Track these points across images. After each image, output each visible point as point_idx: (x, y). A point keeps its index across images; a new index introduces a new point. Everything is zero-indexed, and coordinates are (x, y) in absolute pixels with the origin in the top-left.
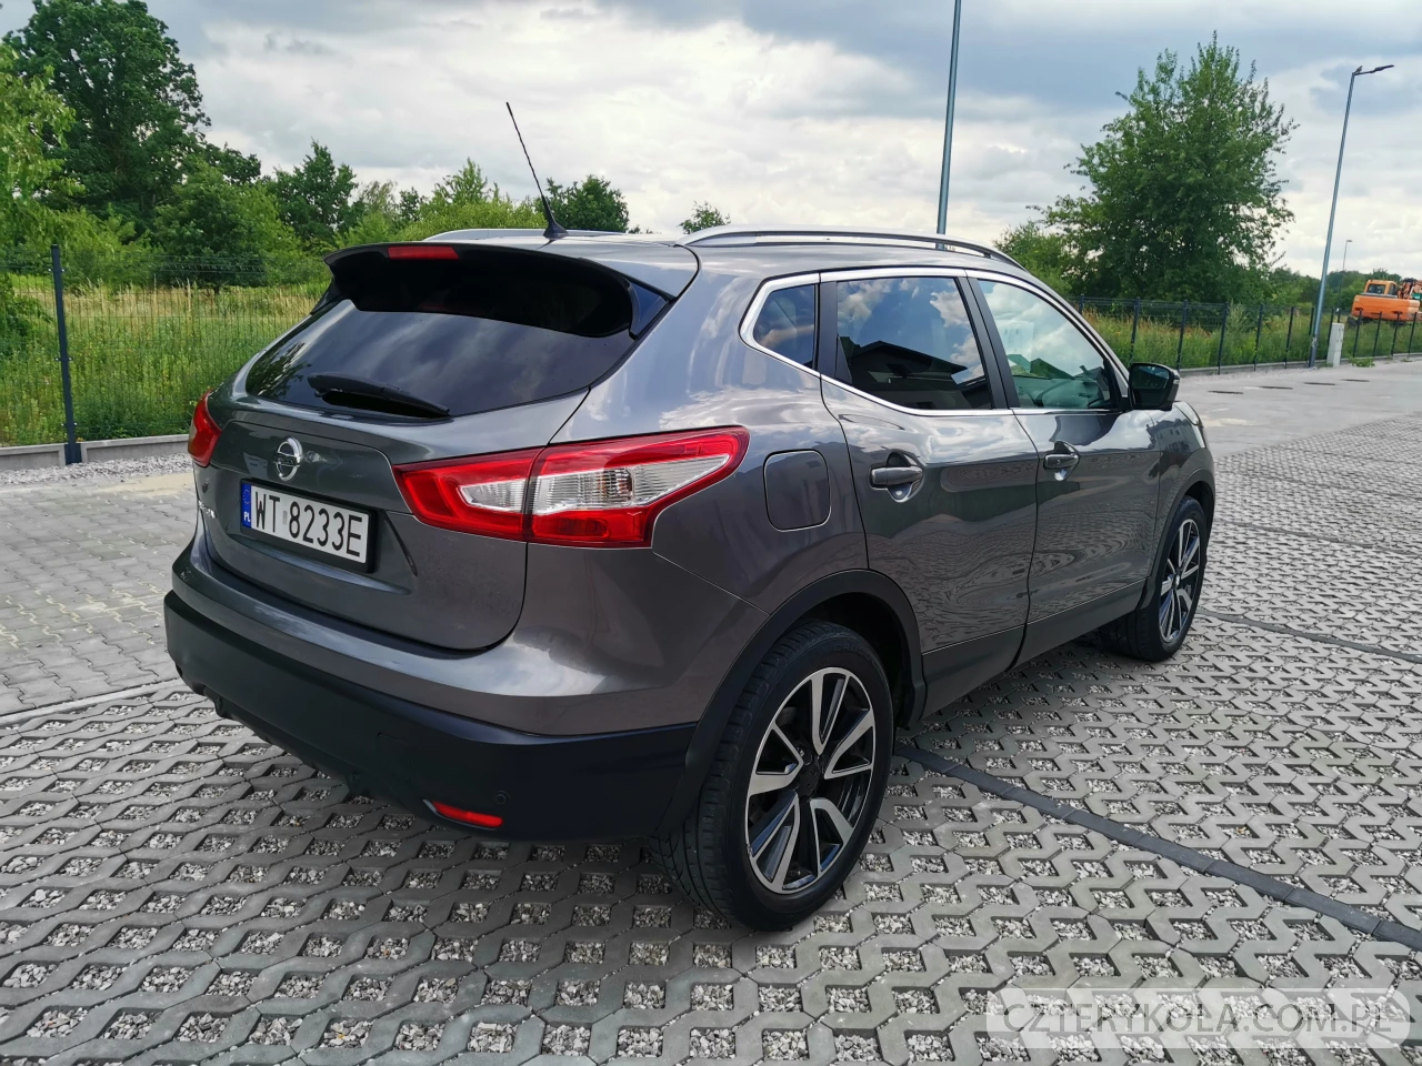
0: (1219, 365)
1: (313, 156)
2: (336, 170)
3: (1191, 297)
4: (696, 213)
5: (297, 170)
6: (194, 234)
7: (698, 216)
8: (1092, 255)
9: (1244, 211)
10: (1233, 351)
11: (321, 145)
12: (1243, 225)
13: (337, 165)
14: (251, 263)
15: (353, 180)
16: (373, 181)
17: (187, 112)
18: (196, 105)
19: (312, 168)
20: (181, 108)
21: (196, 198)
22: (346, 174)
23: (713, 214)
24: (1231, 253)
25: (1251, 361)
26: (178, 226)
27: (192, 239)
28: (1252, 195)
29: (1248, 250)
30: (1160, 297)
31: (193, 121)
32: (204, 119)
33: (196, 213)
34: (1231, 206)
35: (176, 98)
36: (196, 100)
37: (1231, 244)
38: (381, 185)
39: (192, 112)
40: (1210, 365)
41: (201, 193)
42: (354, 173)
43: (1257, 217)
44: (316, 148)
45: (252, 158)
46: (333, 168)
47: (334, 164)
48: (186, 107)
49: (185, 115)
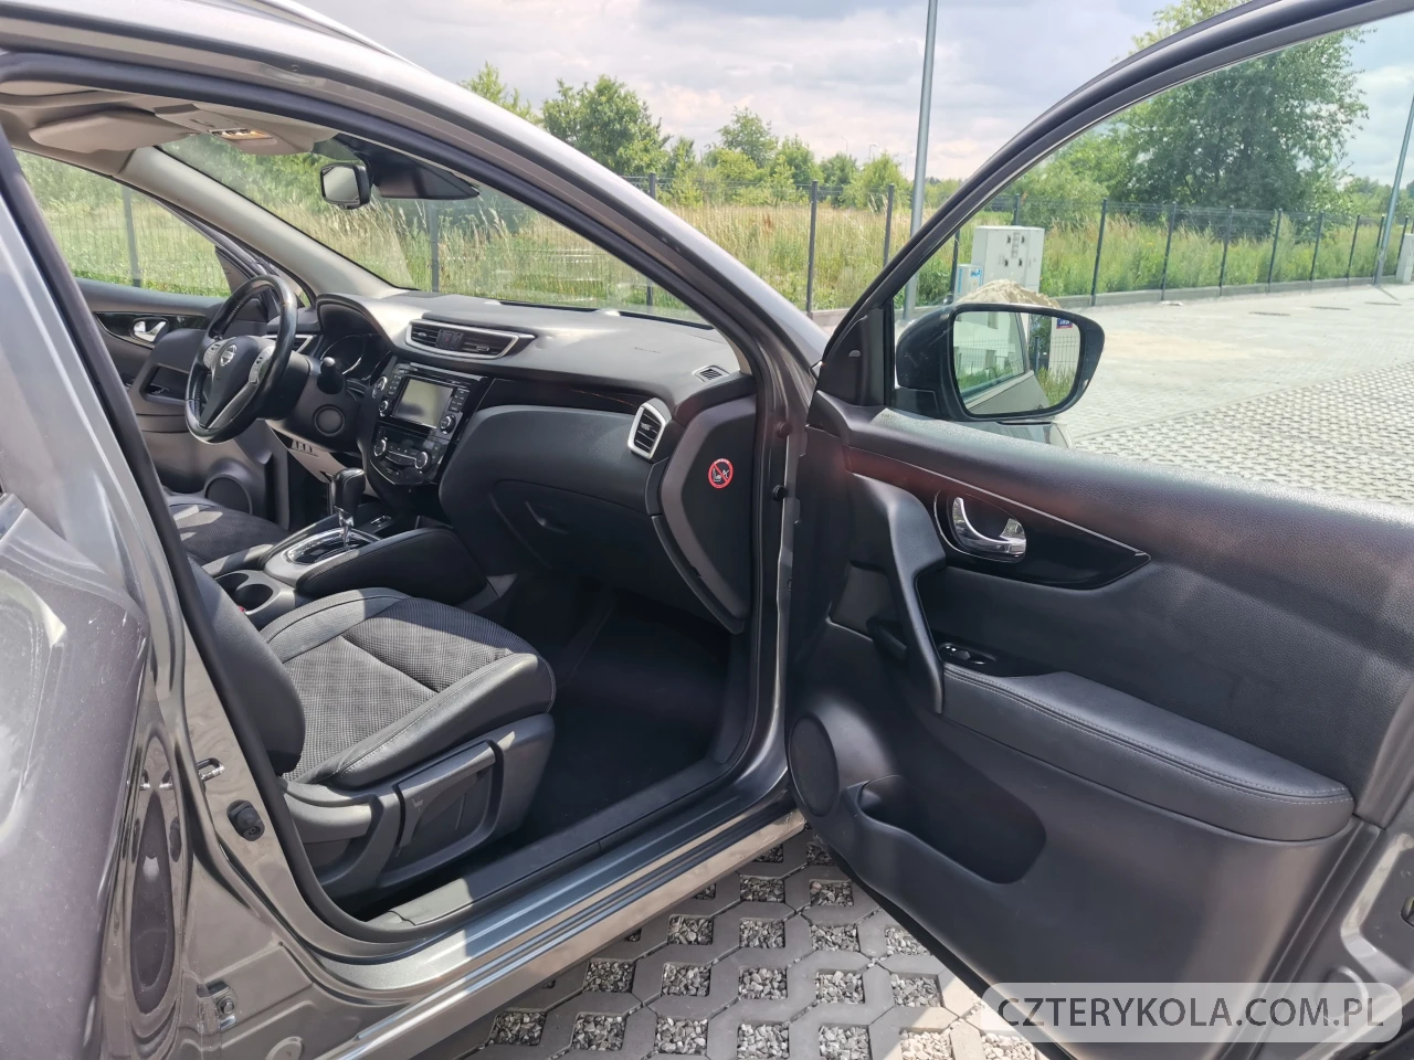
0: (1269, 282)
3: (1247, 205)
4: (735, 118)
7: (738, 121)
8: (1142, 158)
9: (1311, 108)
10: (1284, 265)
12: (1309, 123)
23: (752, 120)
24: (1295, 157)
25: (1307, 278)
28: (1321, 91)
29: (1312, 152)
30: (1213, 205)
34: (1296, 103)
37: (1294, 145)
40: (1258, 281)
43: (1323, 113)
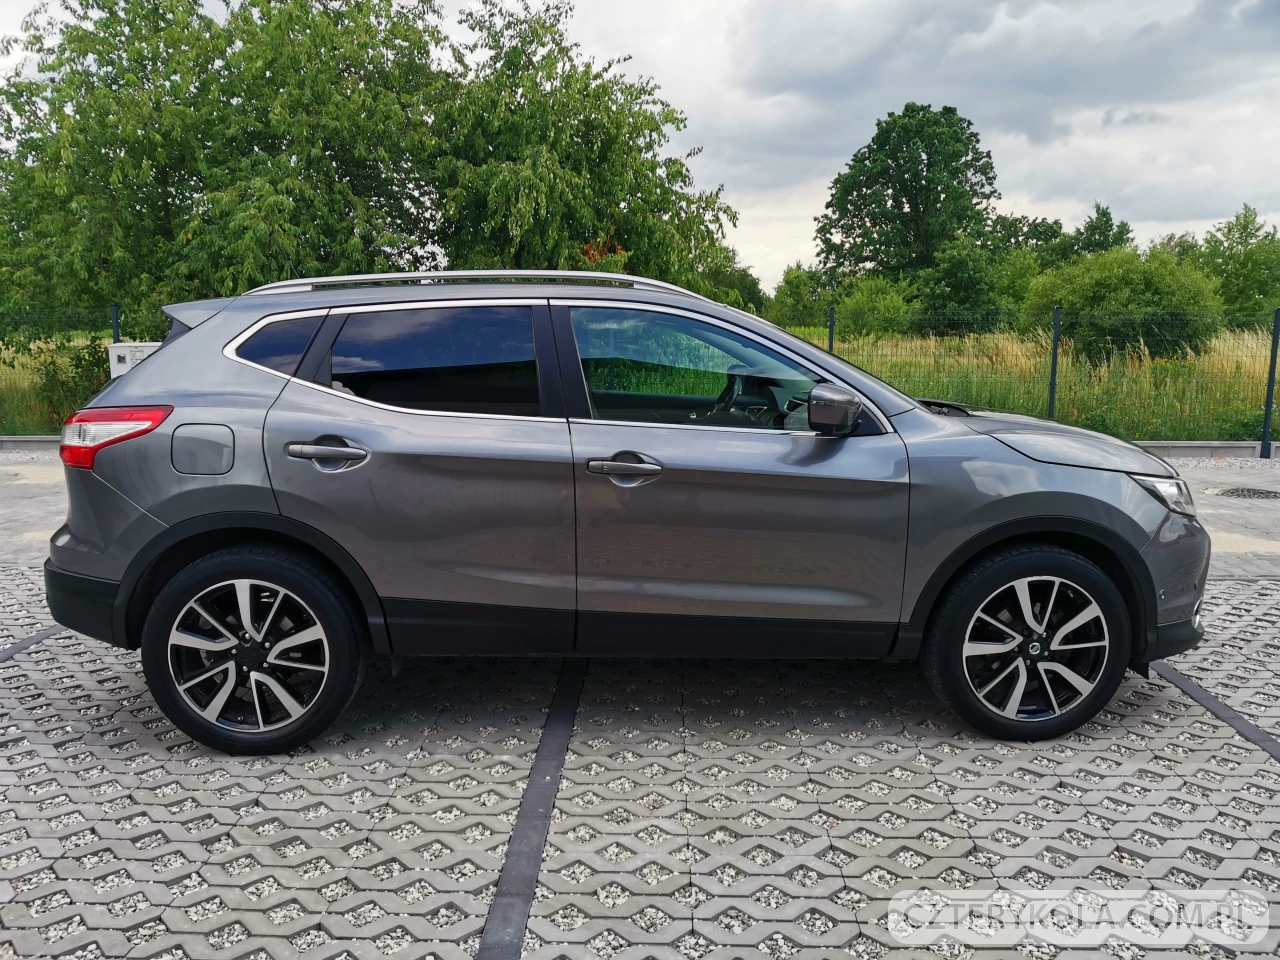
1: (1094, 215)
2: (1114, 226)
5: (1078, 230)
6: (943, 292)
11: (1103, 206)
13: (1116, 221)
14: (988, 314)
15: (1130, 235)
16: (1169, 233)
17: (983, 190)
18: (991, 184)
19: (1092, 227)
20: (977, 188)
21: (950, 262)
22: (1124, 229)
26: (932, 286)
27: (942, 296)
31: (987, 197)
32: (996, 194)
33: (949, 274)
35: (974, 180)
36: (990, 180)
38: (1177, 237)
39: (987, 189)
41: (954, 257)
42: (1131, 229)
44: (1098, 207)
45: (1056, 222)
46: (1112, 225)
47: (1113, 221)
48: (983, 186)
49: (982, 193)
